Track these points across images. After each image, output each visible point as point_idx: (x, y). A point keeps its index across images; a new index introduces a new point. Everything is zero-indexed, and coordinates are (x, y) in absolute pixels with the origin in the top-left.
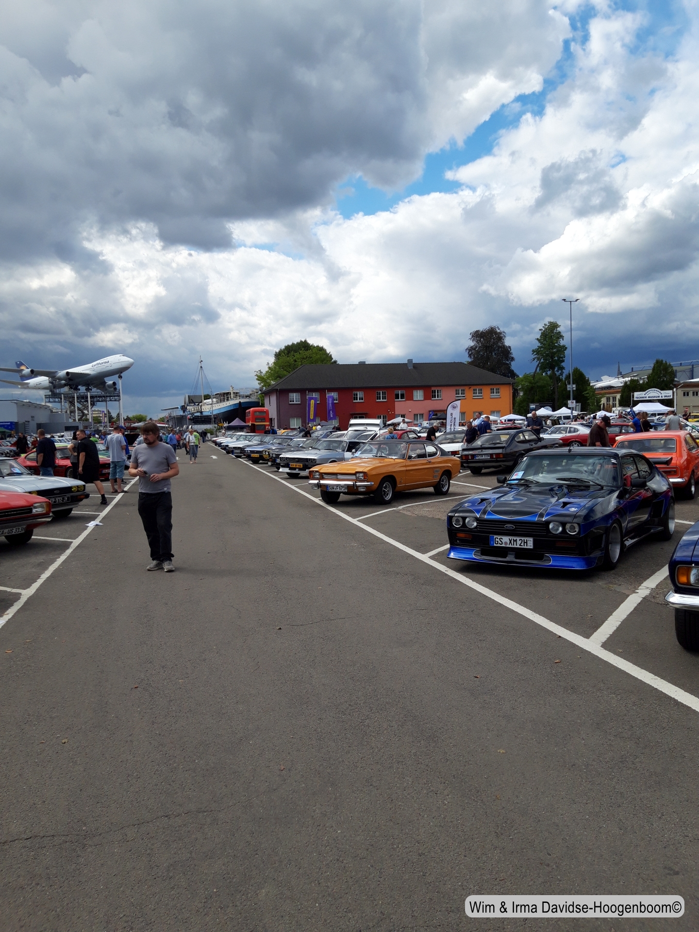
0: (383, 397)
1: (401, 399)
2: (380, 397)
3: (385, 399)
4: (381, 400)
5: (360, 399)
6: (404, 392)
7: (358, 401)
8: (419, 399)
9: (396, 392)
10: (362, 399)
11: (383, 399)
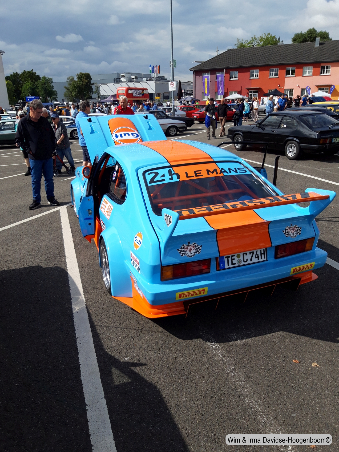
0: (275, 73)
1: (291, 75)
2: (273, 74)
3: (277, 75)
4: (274, 76)
5: (255, 76)
6: (294, 68)
7: (254, 78)
8: (307, 74)
9: (288, 68)
10: (257, 76)
11: (275, 75)
